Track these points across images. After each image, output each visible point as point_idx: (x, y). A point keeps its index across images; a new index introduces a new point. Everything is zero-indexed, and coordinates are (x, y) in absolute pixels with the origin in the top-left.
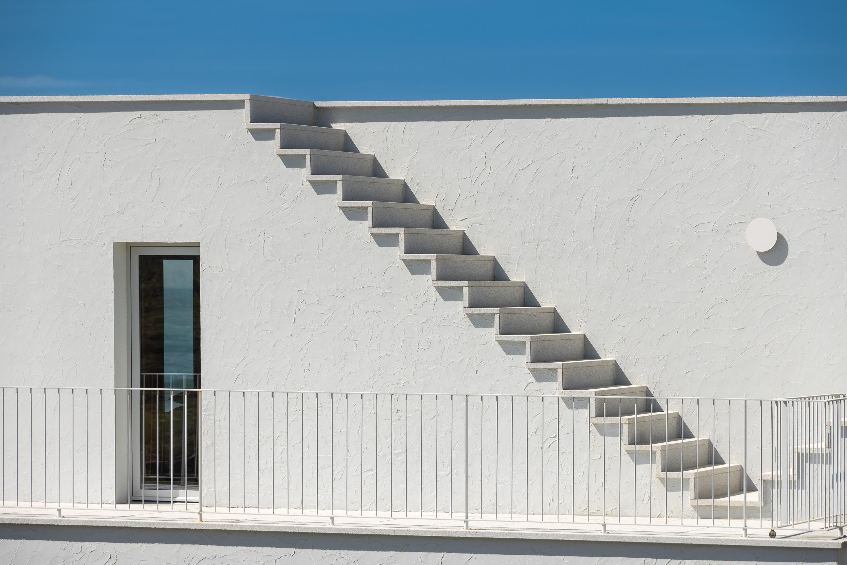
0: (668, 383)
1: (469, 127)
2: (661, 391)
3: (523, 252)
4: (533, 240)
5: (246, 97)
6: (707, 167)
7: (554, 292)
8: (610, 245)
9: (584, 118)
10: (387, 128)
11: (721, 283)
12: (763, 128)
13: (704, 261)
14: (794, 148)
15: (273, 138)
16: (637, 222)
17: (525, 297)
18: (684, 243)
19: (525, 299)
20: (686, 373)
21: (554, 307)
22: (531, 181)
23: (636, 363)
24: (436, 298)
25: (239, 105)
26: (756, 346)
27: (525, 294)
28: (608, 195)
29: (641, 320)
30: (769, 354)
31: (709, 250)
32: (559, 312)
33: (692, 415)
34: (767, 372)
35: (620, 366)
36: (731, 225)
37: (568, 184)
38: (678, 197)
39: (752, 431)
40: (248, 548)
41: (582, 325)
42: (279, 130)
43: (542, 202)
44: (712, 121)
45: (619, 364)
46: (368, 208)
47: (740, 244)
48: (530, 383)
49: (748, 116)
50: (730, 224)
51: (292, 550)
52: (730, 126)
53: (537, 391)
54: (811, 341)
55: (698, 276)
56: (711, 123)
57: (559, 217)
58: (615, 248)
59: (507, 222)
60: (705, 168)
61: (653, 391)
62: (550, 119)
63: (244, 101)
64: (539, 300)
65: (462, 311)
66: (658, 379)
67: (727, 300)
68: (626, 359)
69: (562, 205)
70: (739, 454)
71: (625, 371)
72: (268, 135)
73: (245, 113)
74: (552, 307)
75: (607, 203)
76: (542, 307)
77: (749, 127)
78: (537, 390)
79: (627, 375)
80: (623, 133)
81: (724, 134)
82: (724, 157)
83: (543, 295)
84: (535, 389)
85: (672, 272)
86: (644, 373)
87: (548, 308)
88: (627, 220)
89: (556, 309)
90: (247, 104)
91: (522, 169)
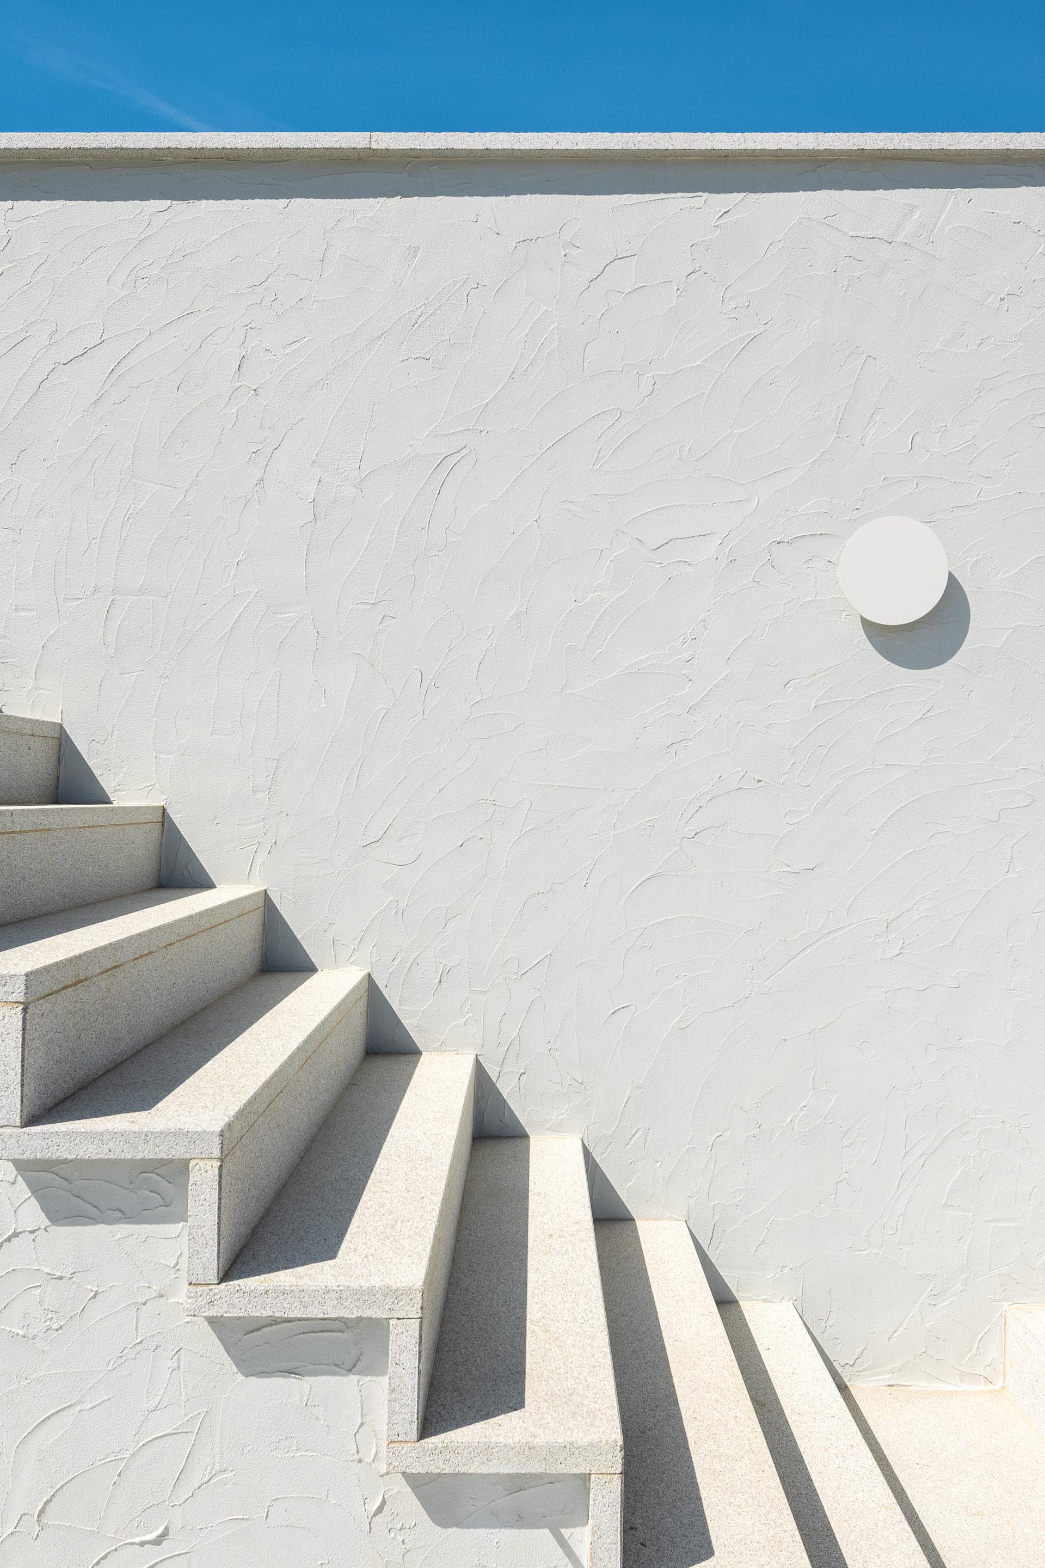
0: (549, 1046)
2: (523, 1071)
3: (59, 628)
4: (96, 590)
6: (704, 361)
7: (161, 756)
8: (363, 607)
9: (283, 202)
11: (741, 725)
12: (900, 238)
13: (686, 656)
14: (1002, 300)
16: (460, 535)
17: (58, 772)
18: (617, 600)
19: (58, 778)
20: (613, 1013)
21: (163, 803)
22: (95, 403)
23: (440, 982)
26: (856, 925)
27: (59, 764)
28: (362, 447)
29: (461, 846)
30: (898, 951)
31: (704, 621)
32: (176, 821)
33: (629, 1147)
34: (890, 1007)
35: (384, 992)
36: (779, 543)
37: (221, 413)
38: (601, 455)
39: (833, 1197)
41: (259, 861)
43: (128, 468)
44: (725, 213)
45: (381, 985)
47: (810, 602)
48: (16, 1235)
49: (848, 196)
50: (778, 540)
52: (788, 232)
53: (61, 1278)
54: (1041, 909)
55: (664, 705)
56: (722, 221)
57: (189, 517)
58: (381, 616)
59: (6, 531)
60: (696, 364)
61: (499, 1069)
62: (168, 203)
64: (107, 782)
66: (516, 1034)
67: (760, 781)
68: (406, 970)
69: (198, 478)
70: (786, 1270)
71: (404, 1007)
74: (155, 804)
75: (357, 472)
76: (116, 804)
77: (850, 234)
78: (58, 1274)
79: (408, 1023)
80: (417, 249)
81: (766, 257)
82: (762, 330)
83: (123, 767)
84: (47, 1270)
85: (574, 691)
86: (468, 1013)
87: (138, 808)
88: (423, 526)
89: (169, 811)
91: (62, 362)
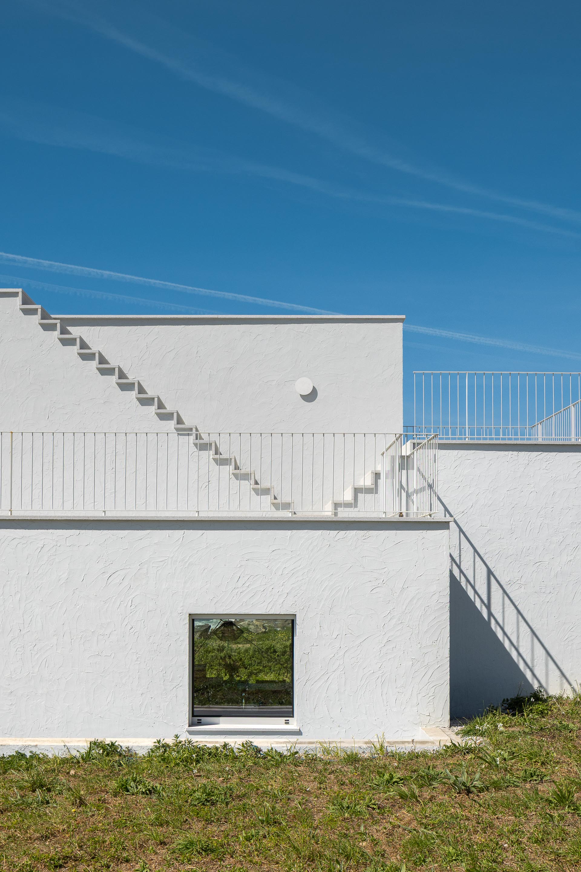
1: (137, 330)
4: (174, 390)
5: (20, 290)
6: (273, 352)
9: (204, 325)
10: (89, 330)
12: (304, 332)
13: (271, 400)
14: (322, 342)
15: (36, 314)
16: (234, 380)
18: (260, 391)
22: (173, 359)
24: (137, 405)
25: (15, 295)
28: (217, 366)
31: (274, 394)
37: (194, 360)
38: (257, 367)
40: (46, 531)
42: (40, 309)
44: (276, 327)
46: (96, 354)
47: (291, 391)
50: (286, 381)
51: (78, 531)
52: (286, 331)
55: (268, 408)
56: (275, 329)
58: (221, 394)
62: (184, 326)
63: (18, 293)
65: (154, 412)
67: (284, 421)
72: (33, 312)
73: (18, 300)
77: (297, 331)
80: (226, 333)
81: (283, 335)
82: (282, 347)
85: (253, 406)
88: (228, 379)
90: (20, 295)
91: (168, 352)
